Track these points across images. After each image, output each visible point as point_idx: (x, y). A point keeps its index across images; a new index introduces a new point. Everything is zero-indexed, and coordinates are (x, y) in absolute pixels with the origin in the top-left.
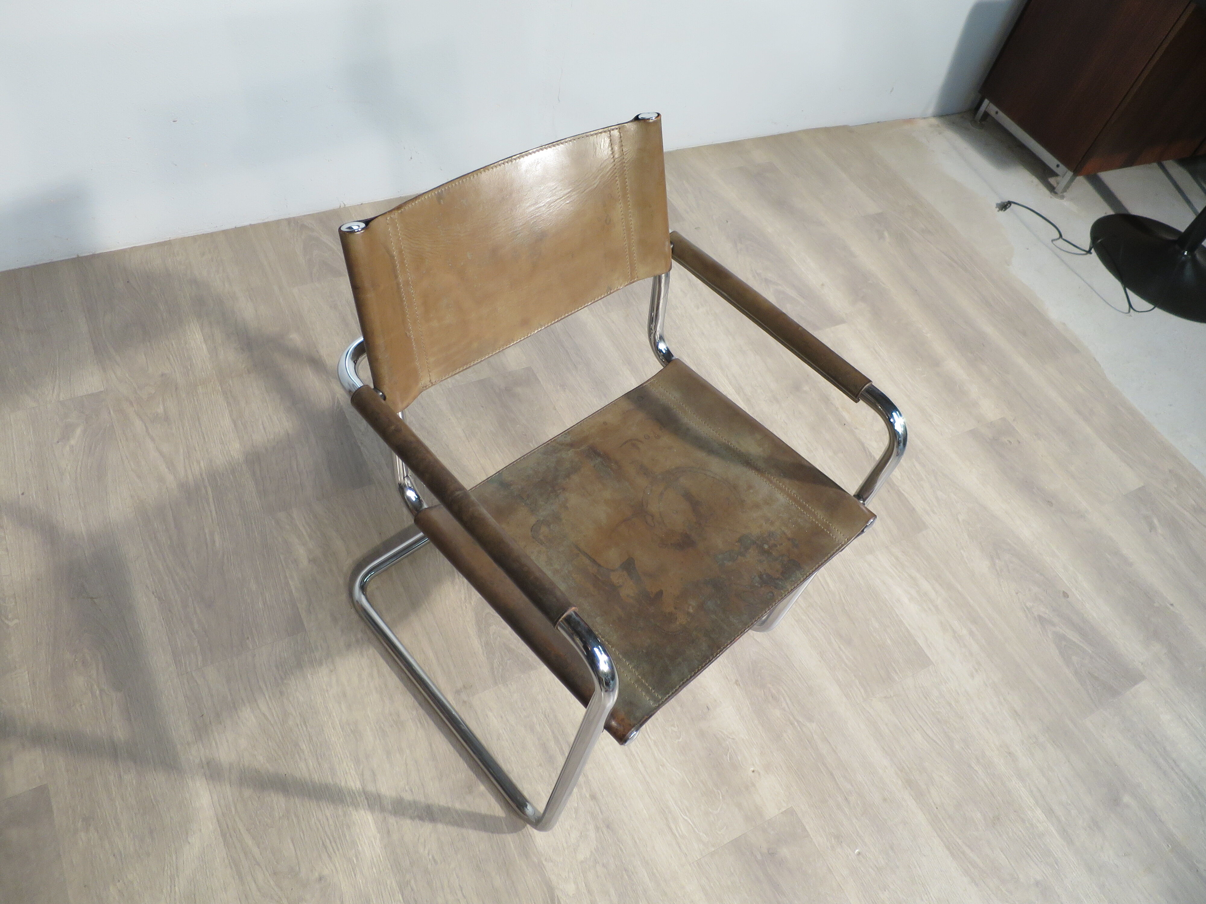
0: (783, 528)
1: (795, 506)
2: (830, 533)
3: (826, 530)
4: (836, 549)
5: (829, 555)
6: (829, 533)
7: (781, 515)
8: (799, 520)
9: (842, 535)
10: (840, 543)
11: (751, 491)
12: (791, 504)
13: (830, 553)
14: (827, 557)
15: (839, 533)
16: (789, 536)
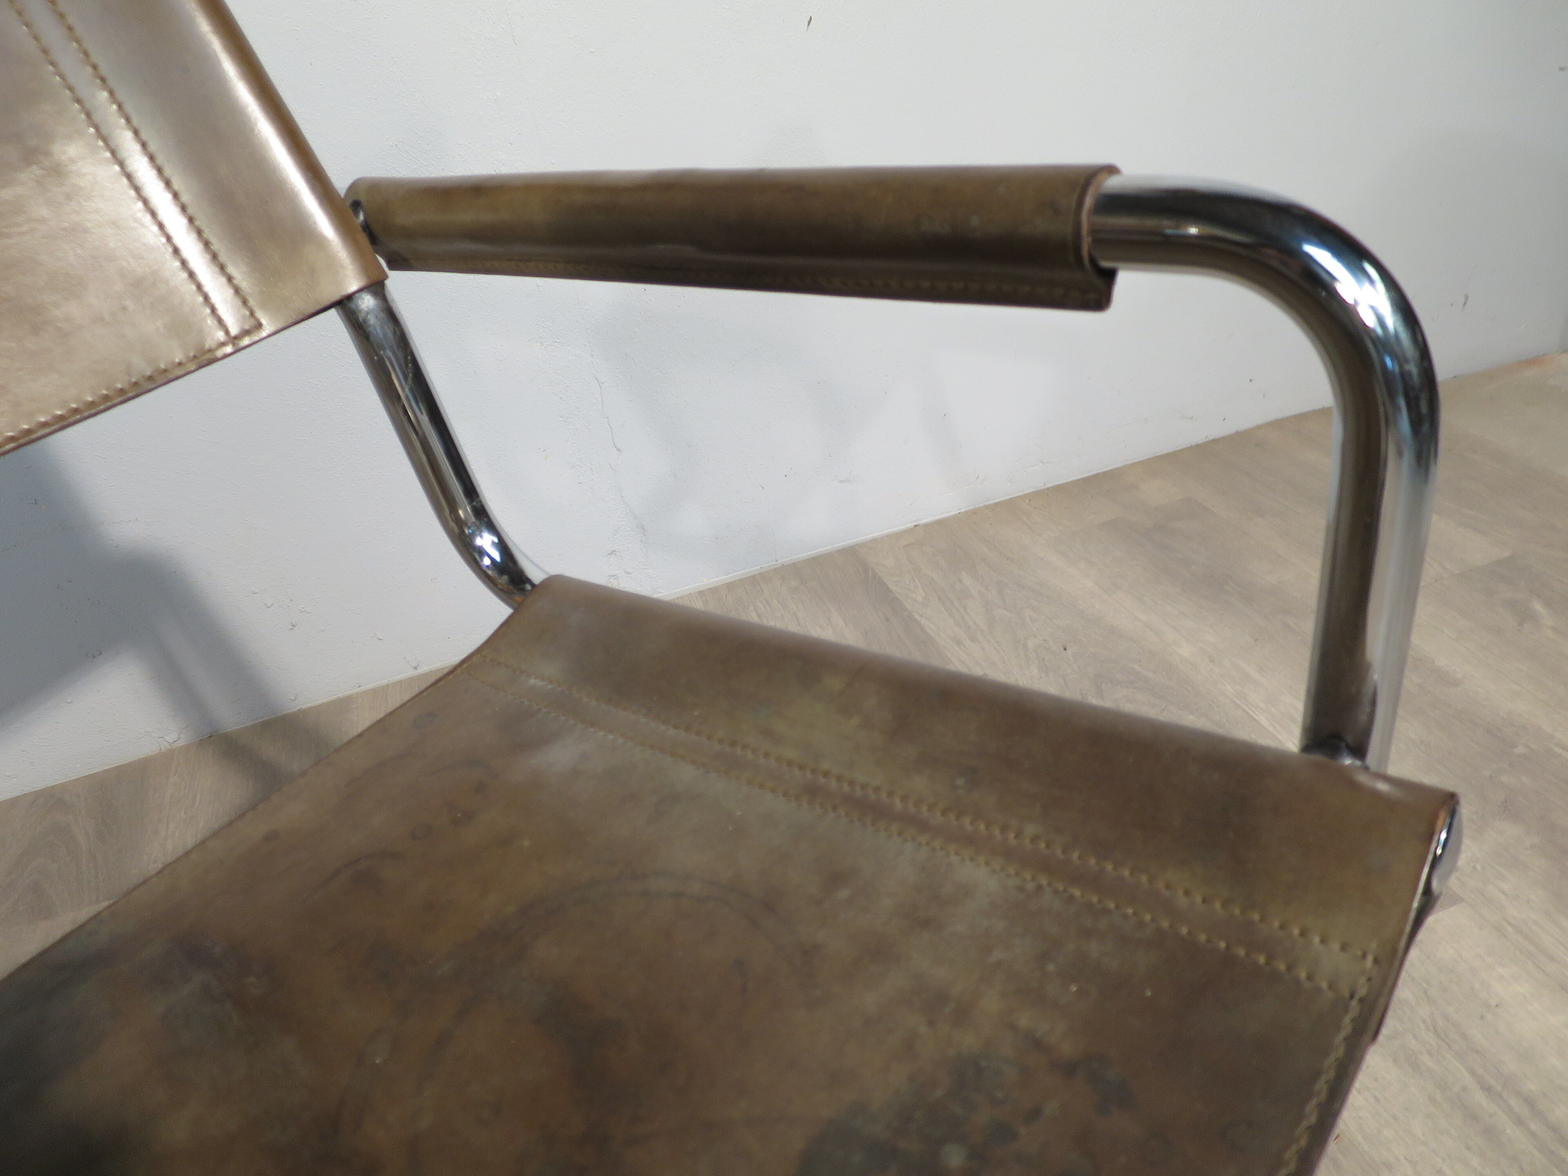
0: (1024, 1020)
1: (1056, 892)
2: (1270, 959)
3: (1241, 952)
4: (1343, 1034)
5: (1321, 1086)
6: (1262, 960)
7: (997, 955)
8: (1094, 949)
9: (1336, 946)
10: (1347, 995)
11: (844, 894)
12: (1030, 886)
13: (1317, 1074)
14: (1314, 1102)
15: (1316, 940)
16: (1068, 1049)
